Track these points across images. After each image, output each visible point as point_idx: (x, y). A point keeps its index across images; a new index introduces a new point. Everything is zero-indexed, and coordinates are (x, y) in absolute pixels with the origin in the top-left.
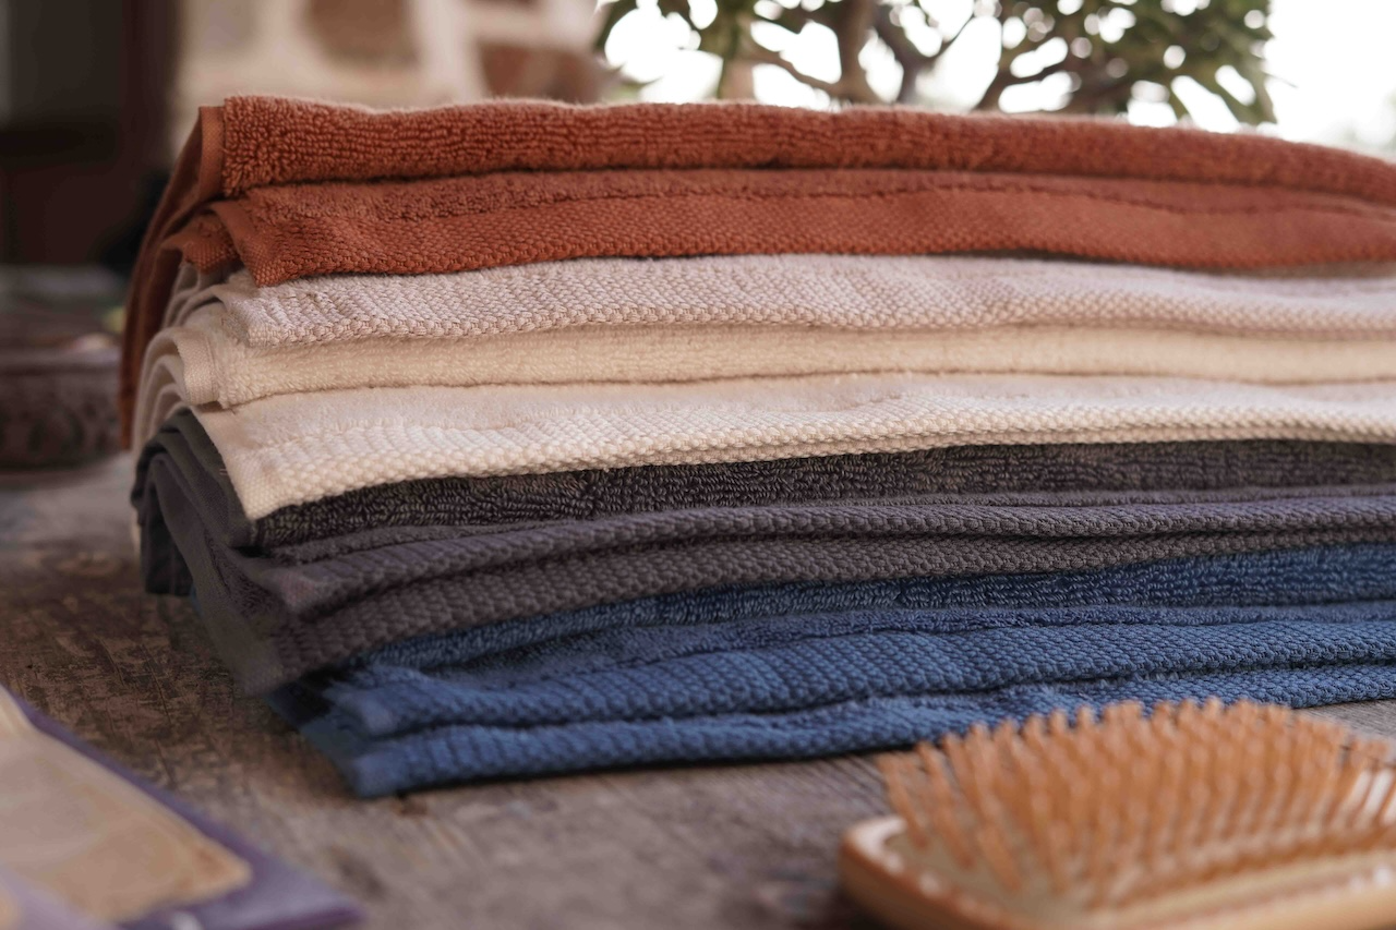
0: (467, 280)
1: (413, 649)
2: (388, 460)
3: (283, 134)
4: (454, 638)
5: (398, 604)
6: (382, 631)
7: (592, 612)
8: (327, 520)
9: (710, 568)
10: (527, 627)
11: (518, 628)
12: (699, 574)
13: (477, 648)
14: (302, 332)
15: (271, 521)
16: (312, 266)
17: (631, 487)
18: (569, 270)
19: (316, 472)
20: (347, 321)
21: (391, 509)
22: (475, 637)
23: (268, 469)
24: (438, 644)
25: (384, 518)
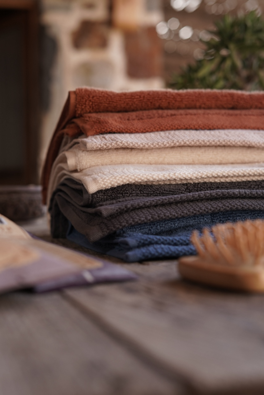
0: (148, 135)
1: (139, 228)
2: (130, 176)
3: (93, 97)
4: (151, 226)
5: (135, 214)
6: (131, 221)
7: (192, 219)
8: (111, 195)
9: (227, 205)
10: (173, 223)
11: (170, 223)
12: (224, 207)
13: (158, 229)
14: (102, 145)
15: (96, 195)
16: (103, 130)
17: (200, 188)
18: (177, 132)
19: (109, 179)
20: (115, 142)
21: (130, 192)
22: (158, 225)
23: (95, 180)
24: (147, 227)
25: (128, 195)
